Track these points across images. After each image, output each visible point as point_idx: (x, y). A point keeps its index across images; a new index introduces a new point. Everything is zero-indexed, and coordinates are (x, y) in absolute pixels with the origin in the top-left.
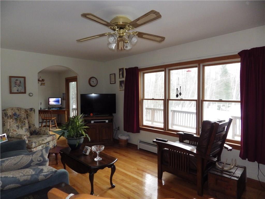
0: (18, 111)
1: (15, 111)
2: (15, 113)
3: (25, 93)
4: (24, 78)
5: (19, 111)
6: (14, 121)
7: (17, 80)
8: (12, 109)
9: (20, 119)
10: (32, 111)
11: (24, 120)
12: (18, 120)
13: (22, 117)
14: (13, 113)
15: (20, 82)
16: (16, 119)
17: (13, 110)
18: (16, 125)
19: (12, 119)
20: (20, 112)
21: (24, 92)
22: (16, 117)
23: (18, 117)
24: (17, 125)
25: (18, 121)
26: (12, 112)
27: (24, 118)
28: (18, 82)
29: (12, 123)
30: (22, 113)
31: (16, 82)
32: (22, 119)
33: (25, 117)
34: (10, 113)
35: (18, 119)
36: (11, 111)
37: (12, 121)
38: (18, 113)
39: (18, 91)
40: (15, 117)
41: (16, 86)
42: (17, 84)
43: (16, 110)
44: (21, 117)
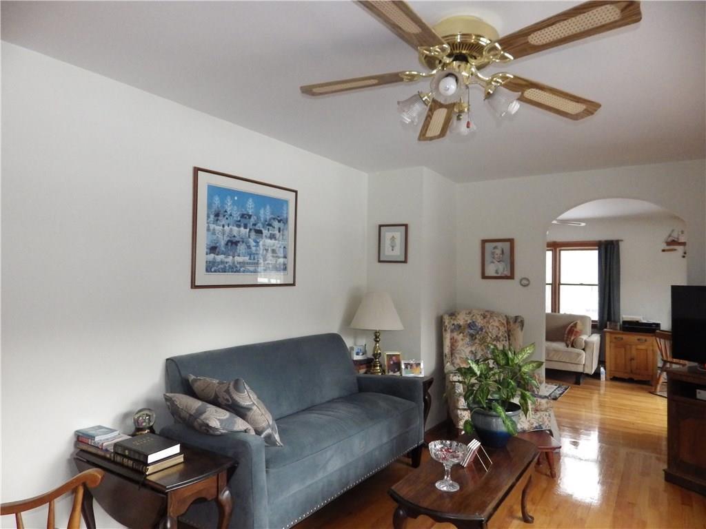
0: (482, 317)
1: (474, 317)
2: (473, 322)
3: (511, 277)
4: (511, 241)
5: (484, 318)
6: (467, 339)
7: (495, 248)
8: (470, 313)
9: (483, 337)
10: (517, 324)
11: (495, 343)
12: (476, 338)
13: (490, 334)
14: (467, 321)
15: (503, 252)
16: (472, 337)
17: (471, 315)
18: (469, 349)
19: (462, 334)
20: (488, 322)
21: (509, 275)
22: (473, 332)
23: (478, 333)
24: (473, 349)
25: (477, 341)
26: (466, 318)
27: (497, 336)
28: (498, 251)
29: (460, 343)
30: (493, 326)
31: (493, 253)
32: (489, 339)
33: (499, 335)
34: (462, 319)
35: (477, 336)
36: (464, 316)
37: (462, 340)
38: (480, 322)
39: (497, 272)
40: (471, 331)
41: (494, 261)
42: (496, 256)
43: (478, 317)
44: (486, 332)
